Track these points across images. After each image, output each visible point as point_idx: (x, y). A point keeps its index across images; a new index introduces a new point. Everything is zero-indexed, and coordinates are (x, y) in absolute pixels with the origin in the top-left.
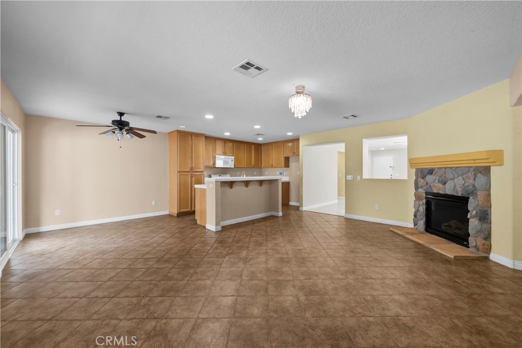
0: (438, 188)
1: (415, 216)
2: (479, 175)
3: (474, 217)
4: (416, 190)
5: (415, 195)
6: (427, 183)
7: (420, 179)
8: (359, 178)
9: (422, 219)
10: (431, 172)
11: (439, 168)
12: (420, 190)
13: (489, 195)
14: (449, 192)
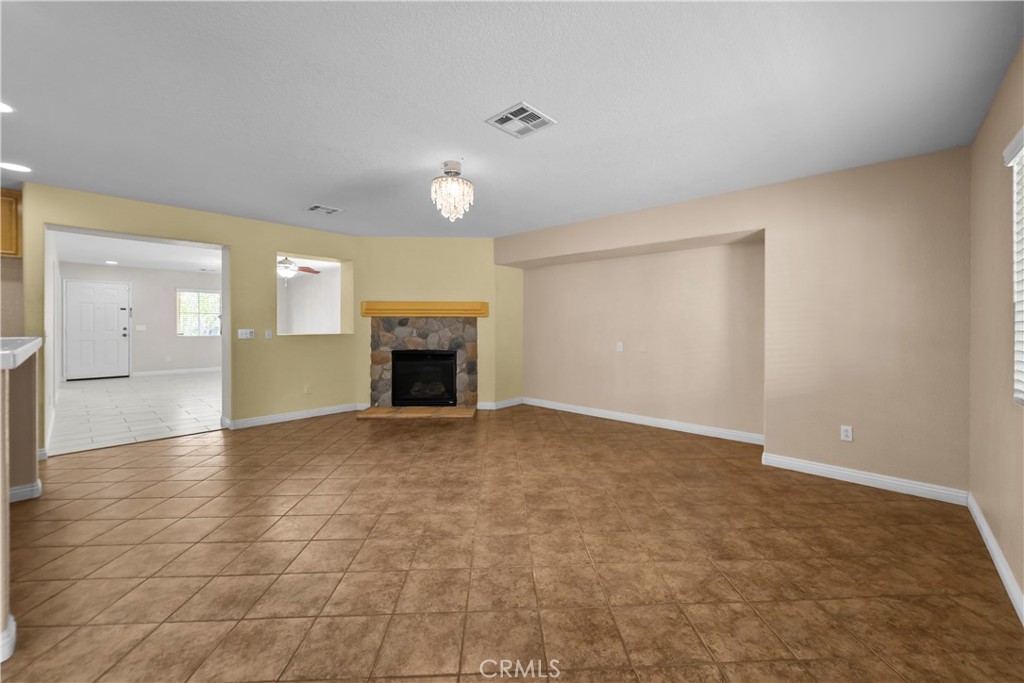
0: (414, 343)
1: (374, 387)
2: (468, 326)
3: (461, 371)
4: (373, 350)
5: (373, 357)
6: (397, 338)
7: (383, 333)
8: (268, 334)
9: (387, 390)
10: (403, 322)
11: (417, 318)
12: (383, 349)
13: (475, 347)
14: (432, 347)
